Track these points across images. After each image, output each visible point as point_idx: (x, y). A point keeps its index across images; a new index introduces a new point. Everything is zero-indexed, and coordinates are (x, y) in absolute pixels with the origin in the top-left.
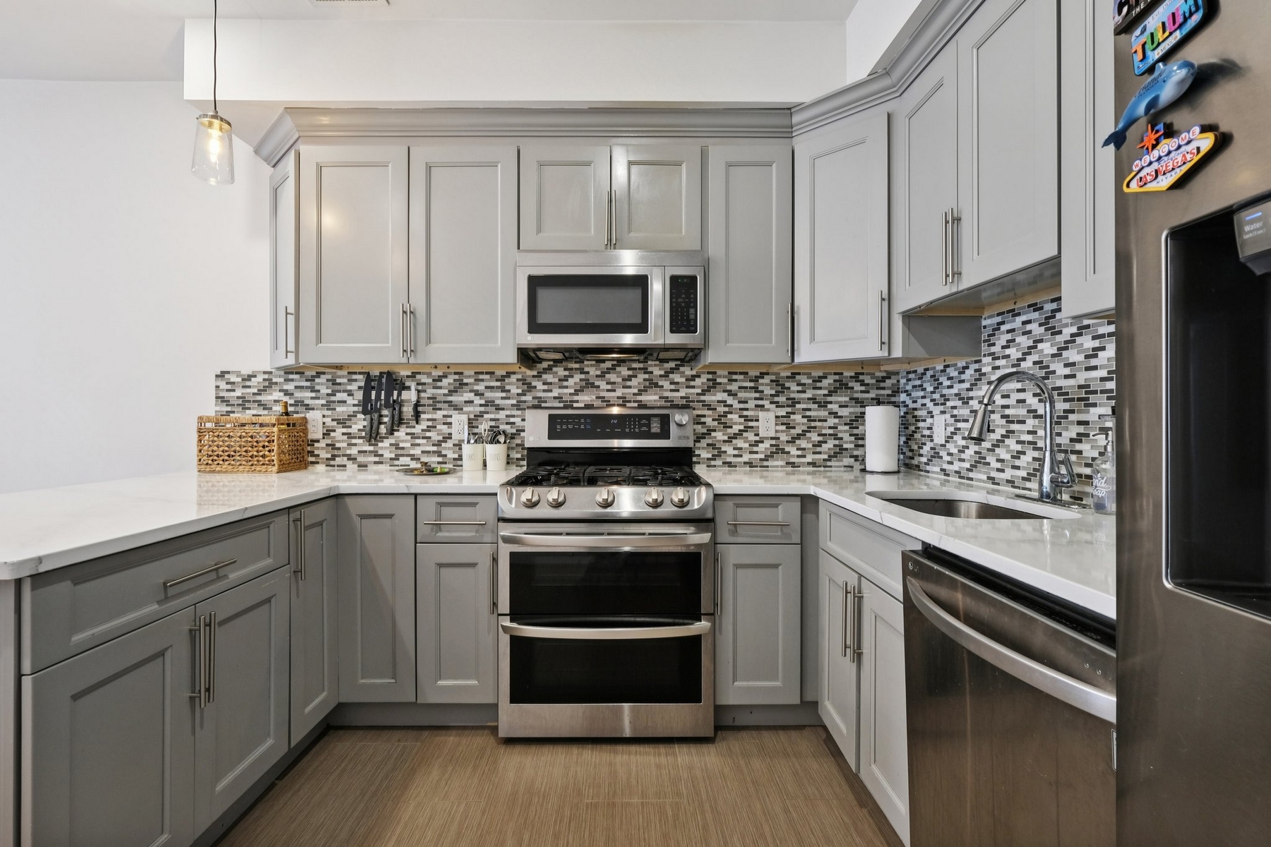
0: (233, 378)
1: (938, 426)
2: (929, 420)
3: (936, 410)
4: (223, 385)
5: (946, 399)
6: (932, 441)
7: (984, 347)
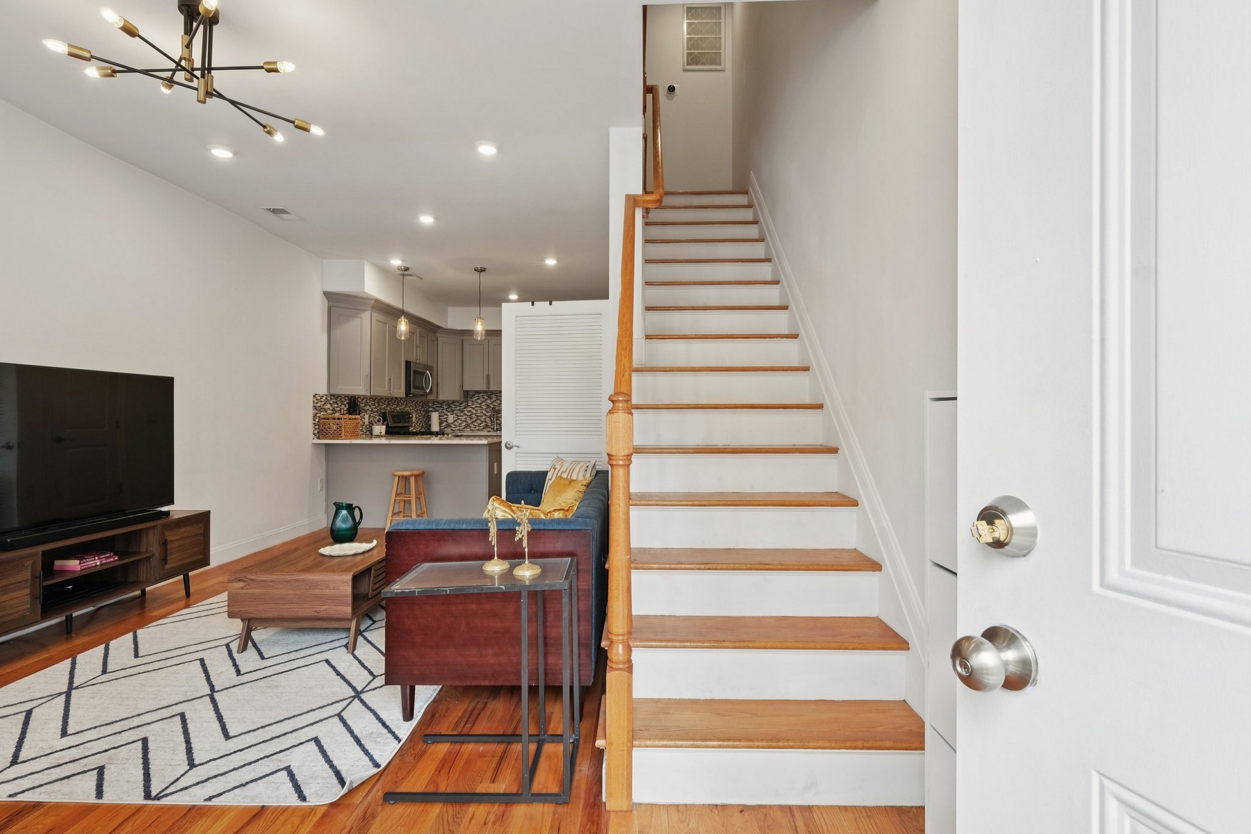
0: (319, 398)
1: (451, 419)
2: (445, 416)
3: (449, 414)
4: (315, 400)
5: (453, 411)
6: (446, 421)
7: (469, 399)
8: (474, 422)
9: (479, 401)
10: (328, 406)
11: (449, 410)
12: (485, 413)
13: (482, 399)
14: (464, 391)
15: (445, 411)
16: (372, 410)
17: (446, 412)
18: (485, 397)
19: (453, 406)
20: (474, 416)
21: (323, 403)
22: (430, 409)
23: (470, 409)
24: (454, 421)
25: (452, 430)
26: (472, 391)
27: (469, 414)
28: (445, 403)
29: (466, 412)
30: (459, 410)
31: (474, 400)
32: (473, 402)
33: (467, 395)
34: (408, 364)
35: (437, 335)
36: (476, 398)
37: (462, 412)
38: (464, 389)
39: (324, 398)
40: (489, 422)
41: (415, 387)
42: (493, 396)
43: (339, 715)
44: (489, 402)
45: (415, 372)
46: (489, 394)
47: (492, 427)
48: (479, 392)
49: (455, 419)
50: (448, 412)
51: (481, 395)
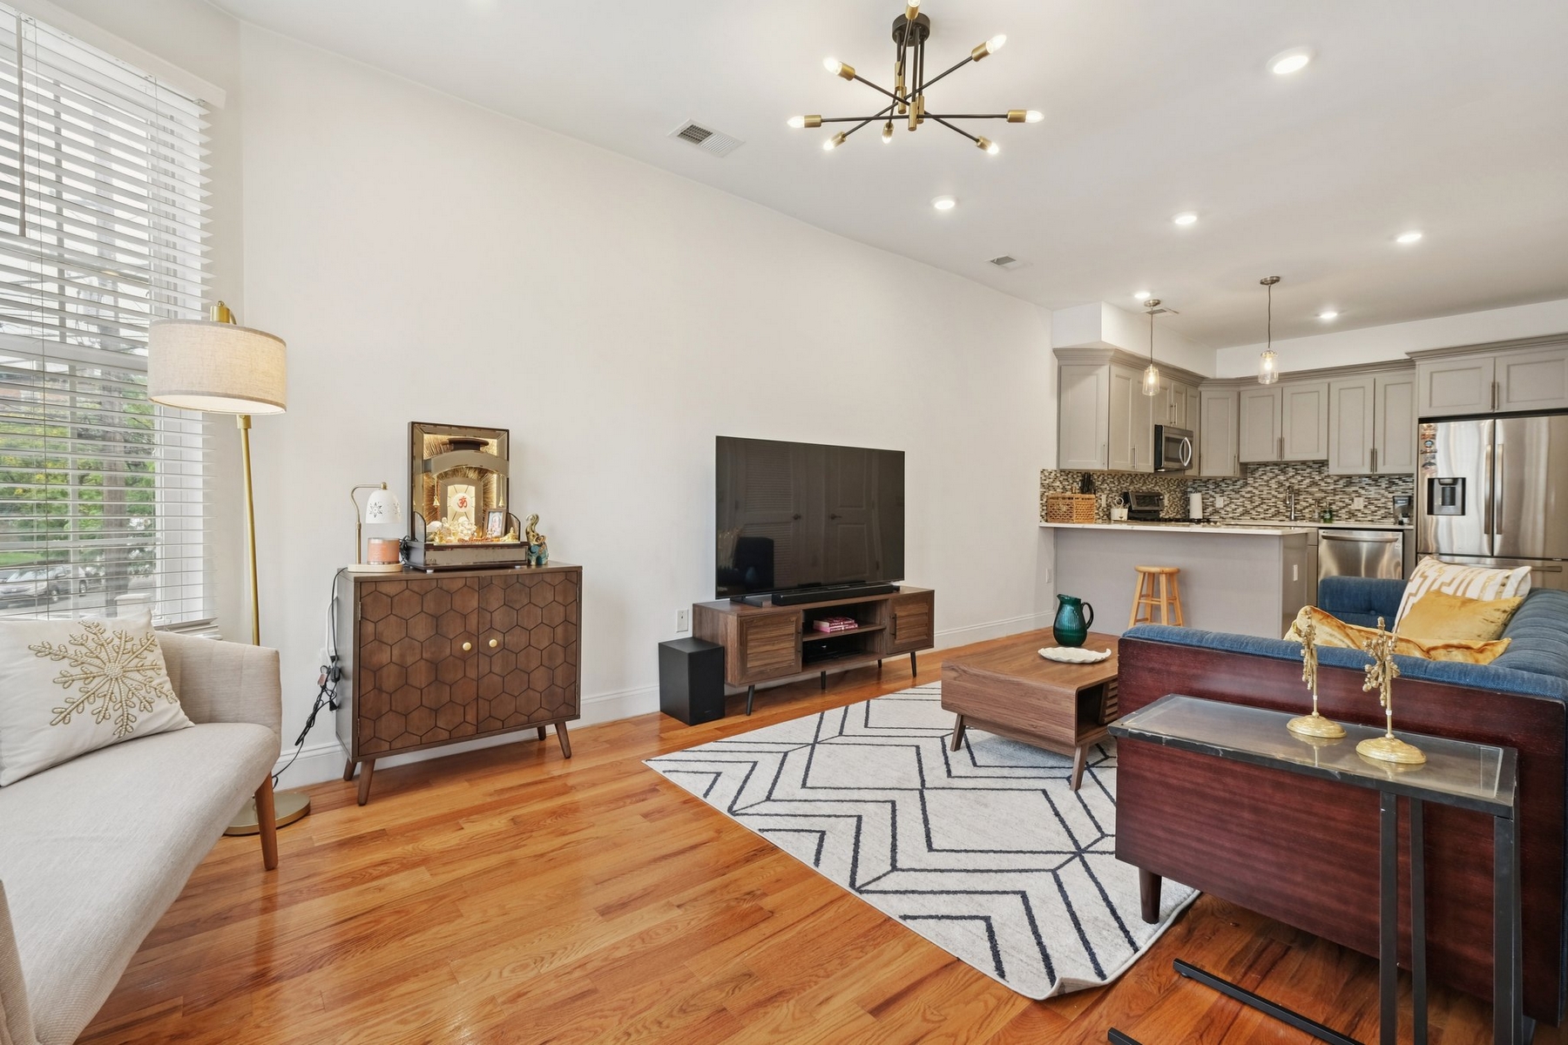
0: (1047, 474)
1: (1220, 502)
2: (1211, 499)
3: (1217, 496)
4: (1043, 476)
5: (1223, 491)
6: (1213, 506)
7: (1249, 475)
8: (1257, 506)
9: (1265, 478)
10: (1058, 483)
11: (1218, 490)
12: (1276, 494)
13: (1271, 475)
14: (1241, 464)
15: (1211, 492)
16: (1110, 490)
17: (1213, 494)
18: (1276, 471)
19: (1224, 485)
20: (1256, 498)
21: (1051, 480)
22: (1189, 490)
23: (1249, 489)
24: (1225, 506)
25: (1223, 518)
26: (1253, 463)
27: (1249, 495)
28: (1211, 482)
29: (1243, 494)
30: (1233, 490)
31: (1257, 475)
32: (1255, 478)
33: (1246, 469)
34: (1158, 429)
35: (1200, 389)
36: (1260, 473)
37: (1237, 492)
38: (1242, 460)
39: (1053, 474)
40: (1281, 507)
41: (1167, 459)
42: (1290, 469)
43: (1054, 872)
44: (1282, 478)
45: (1168, 439)
46: (1283, 466)
47: (1288, 514)
48: (1266, 464)
49: (1226, 503)
50: (1216, 493)
51: (1268, 468)
